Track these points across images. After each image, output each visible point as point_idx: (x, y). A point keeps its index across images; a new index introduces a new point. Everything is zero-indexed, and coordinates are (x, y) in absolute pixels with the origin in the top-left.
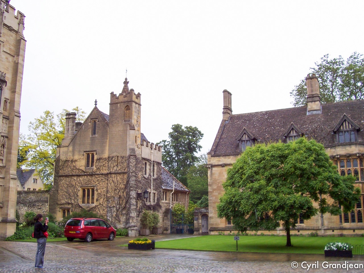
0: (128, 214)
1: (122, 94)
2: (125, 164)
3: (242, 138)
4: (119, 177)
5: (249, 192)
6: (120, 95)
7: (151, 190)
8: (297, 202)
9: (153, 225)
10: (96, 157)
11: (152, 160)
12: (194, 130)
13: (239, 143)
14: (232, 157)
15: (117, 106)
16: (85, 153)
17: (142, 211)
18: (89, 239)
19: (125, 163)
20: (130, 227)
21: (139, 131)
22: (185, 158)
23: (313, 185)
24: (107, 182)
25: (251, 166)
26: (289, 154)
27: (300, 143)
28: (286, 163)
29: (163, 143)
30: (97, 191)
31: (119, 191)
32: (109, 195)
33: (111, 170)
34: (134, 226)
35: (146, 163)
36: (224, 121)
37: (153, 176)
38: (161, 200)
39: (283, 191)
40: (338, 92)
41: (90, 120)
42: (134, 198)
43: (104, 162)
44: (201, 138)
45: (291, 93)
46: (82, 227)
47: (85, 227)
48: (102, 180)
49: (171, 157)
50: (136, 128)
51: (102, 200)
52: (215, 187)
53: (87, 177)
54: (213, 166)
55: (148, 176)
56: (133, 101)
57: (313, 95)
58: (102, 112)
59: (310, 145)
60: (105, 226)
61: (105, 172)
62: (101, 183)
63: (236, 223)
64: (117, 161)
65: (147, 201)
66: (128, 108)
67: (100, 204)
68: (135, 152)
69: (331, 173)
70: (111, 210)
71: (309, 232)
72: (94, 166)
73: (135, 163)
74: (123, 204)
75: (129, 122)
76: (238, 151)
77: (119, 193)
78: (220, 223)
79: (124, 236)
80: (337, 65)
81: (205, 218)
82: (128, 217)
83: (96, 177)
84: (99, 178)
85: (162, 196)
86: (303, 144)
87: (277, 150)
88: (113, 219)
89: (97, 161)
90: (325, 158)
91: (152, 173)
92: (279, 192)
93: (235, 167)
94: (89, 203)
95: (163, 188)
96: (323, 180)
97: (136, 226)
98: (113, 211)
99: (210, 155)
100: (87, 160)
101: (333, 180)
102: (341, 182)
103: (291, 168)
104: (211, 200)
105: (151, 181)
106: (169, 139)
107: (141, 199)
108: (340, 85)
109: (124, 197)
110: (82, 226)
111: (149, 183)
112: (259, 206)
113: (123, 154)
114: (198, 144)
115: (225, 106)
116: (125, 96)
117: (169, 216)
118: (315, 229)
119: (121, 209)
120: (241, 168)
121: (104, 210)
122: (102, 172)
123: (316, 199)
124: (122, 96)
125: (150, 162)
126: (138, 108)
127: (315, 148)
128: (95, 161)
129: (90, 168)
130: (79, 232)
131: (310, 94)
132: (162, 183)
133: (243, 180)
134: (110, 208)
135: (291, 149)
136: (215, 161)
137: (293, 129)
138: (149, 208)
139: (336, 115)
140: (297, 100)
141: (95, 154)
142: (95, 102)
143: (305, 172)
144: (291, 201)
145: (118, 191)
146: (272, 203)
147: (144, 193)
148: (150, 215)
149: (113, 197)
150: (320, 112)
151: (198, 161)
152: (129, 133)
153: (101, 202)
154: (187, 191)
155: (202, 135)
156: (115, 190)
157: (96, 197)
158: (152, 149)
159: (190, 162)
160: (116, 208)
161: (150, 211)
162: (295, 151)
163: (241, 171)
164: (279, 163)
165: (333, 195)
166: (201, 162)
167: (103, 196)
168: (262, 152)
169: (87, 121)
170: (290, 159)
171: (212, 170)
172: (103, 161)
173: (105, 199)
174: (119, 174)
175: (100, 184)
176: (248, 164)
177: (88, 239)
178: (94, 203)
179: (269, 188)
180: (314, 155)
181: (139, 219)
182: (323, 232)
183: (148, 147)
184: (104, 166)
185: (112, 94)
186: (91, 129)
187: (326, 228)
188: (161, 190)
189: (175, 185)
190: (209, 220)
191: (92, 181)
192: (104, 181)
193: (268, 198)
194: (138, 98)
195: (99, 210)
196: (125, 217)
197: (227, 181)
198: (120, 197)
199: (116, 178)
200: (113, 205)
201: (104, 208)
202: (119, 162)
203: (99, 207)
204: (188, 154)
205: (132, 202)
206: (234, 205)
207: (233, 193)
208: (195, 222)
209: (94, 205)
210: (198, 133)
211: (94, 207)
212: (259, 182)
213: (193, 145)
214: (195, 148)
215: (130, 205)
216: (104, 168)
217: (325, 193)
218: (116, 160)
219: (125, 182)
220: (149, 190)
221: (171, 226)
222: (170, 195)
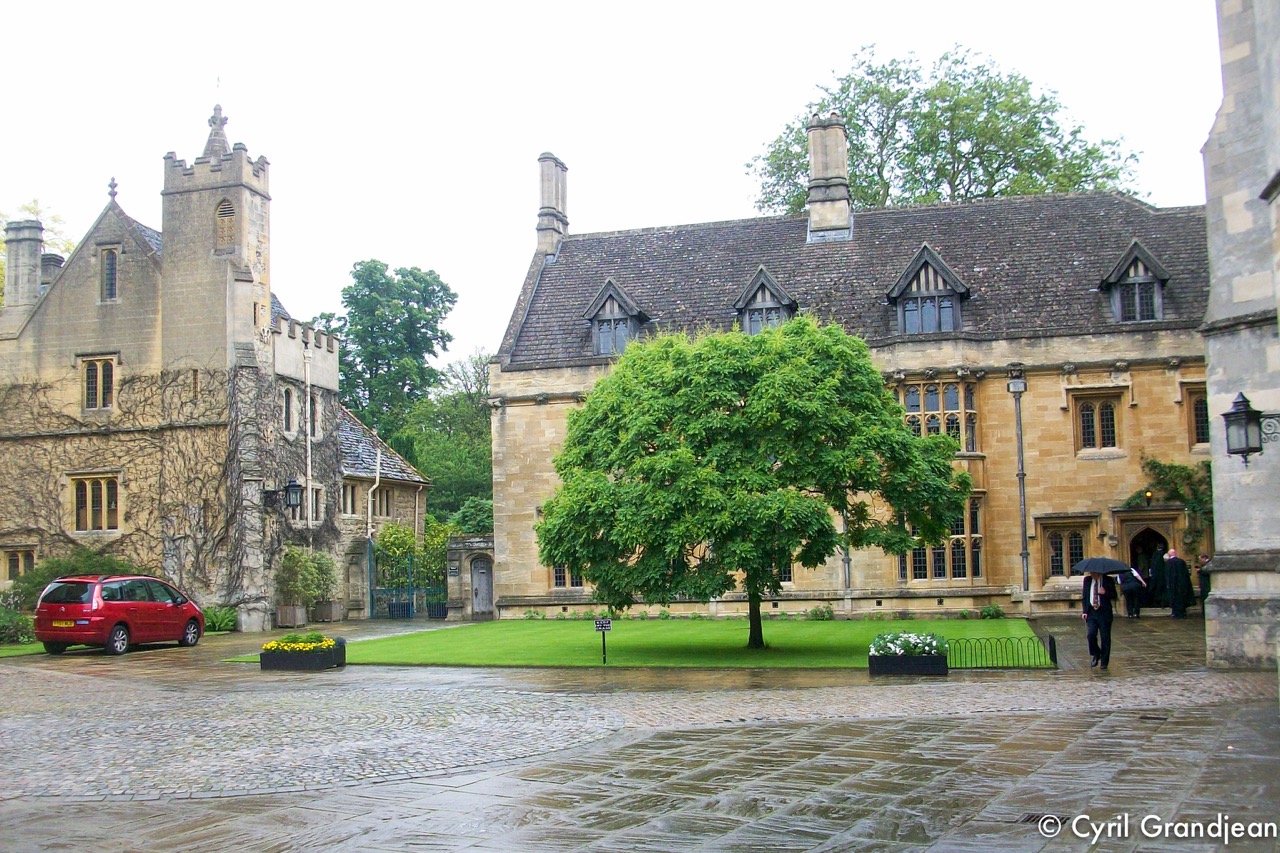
0: (235, 559)
1: (207, 159)
2: (221, 397)
3: (601, 313)
4: (201, 440)
5: (641, 485)
6: (200, 162)
7: (308, 481)
8: (789, 514)
9: (318, 592)
10: (118, 374)
11: (308, 383)
12: (425, 281)
13: (590, 328)
14: (568, 372)
15: (189, 201)
16: (79, 361)
17: (281, 550)
18: (120, 645)
19: (222, 393)
20: (244, 601)
21: (266, 289)
22: (398, 373)
23: (834, 464)
24: (159, 455)
25: (646, 403)
26: (763, 367)
27: (796, 333)
28: (754, 395)
29: (324, 321)
30: (127, 486)
31: (204, 485)
32: (169, 501)
33: (174, 417)
34: (258, 599)
35: (288, 393)
36: (540, 255)
37: (313, 434)
38: (340, 511)
39: (745, 480)
40: (898, 169)
41: (95, 246)
42: (255, 507)
43: (148, 390)
44: (451, 309)
45: (748, 166)
46: (95, 607)
47: (105, 604)
48: (142, 449)
49: (351, 369)
50: (256, 276)
51: (144, 515)
52: (515, 469)
53: (90, 440)
54: (507, 401)
55: (296, 434)
56: (242, 185)
57: (827, 180)
58: (135, 221)
59: (829, 341)
60: (170, 601)
61: (154, 423)
62: (141, 459)
63: (601, 580)
64: (192, 386)
65: (294, 517)
66: (227, 208)
67: (138, 530)
68: (254, 354)
69: (889, 428)
70: (178, 548)
71: (810, 607)
72: (111, 403)
73: (254, 392)
74: (216, 526)
75: (231, 257)
76: (589, 354)
77: (204, 492)
78: (529, 583)
79: (226, 630)
80: (900, 82)
81: (482, 568)
82: (236, 569)
83: (120, 441)
84: (132, 444)
85: (342, 500)
86: (806, 338)
87: (727, 353)
88: (184, 576)
89: (122, 385)
90: (870, 382)
91: (309, 425)
92: (734, 484)
93: (593, 406)
94: (101, 528)
95: (346, 473)
96: (865, 448)
97: (263, 598)
98: (183, 553)
99: (499, 365)
100: (88, 383)
101: (892, 450)
102: (916, 454)
103: (769, 410)
104: (500, 510)
105: (306, 451)
106: (343, 311)
107: (275, 511)
108: (905, 147)
109: (221, 505)
110: (97, 603)
111: (299, 457)
112: (673, 528)
113: (212, 363)
114: (440, 327)
115: (547, 205)
116: (216, 168)
117: (366, 564)
118: (825, 597)
119: (210, 544)
120: (613, 410)
121: (151, 549)
122: (142, 423)
123: (841, 506)
124: (207, 168)
125: (303, 387)
126: (259, 208)
127: (843, 351)
128: (116, 387)
129: (99, 411)
130: (87, 622)
131: (820, 176)
132: (339, 456)
133: (621, 445)
134: (174, 541)
135: (768, 354)
136: (513, 384)
137: (763, 287)
138: (302, 538)
139: (896, 246)
140: (768, 190)
141: (114, 363)
142: (110, 186)
143: (812, 423)
144: (770, 512)
145: (198, 484)
146: (713, 518)
147: (286, 489)
148: (306, 562)
149: (183, 505)
150: (848, 236)
151: (439, 382)
152: (233, 292)
153: (142, 523)
154: (419, 482)
155: (452, 298)
156: (189, 482)
157: (122, 507)
158: (306, 347)
159: (413, 387)
160: (195, 540)
161: (305, 548)
162: (783, 358)
163: (612, 418)
164: (734, 396)
165: (891, 493)
166: (448, 385)
167: (147, 505)
168: (679, 359)
169: (85, 253)
170: (768, 382)
171: (503, 413)
172: (145, 385)
173: (156, 513)
174: (203, 428)
175: (135, 464)
176: (636, 395)
177: (118, 644)
178: (116, 528)
179: (703, 473)
180: (839, 374)
181: (272, 573)
182: (848, 604)
183: (294, 338)
184: (149, 402)
185: (169, 156)
186: (99, 277)
187: (856, 594)
188: (339, 479)
189: (381, 463)
190: (496, 573)
191: (108, 455)
192: (150, 455)
193: (700, 502)
194: (261, 174)
195: (136, 549)
196: (224, 570)
197: (569, 448)
198: (206, 505)
199: (190, 444)
200: (182, 532)
201: (153, 544)
202: (199, 390)
203: (134, 538)
204: (408, 361)
205: (248, 522)
206: (594, 523)
207: (591, 486)
208: (451, 580)
209: (117, 534)
210: (439, 291)
211: (114, 542)
212: (670, 453)
213: (423, 330)
214: (430, 340)
215: (242, 531)
216: (147, 409)
217: (868, 486)
218: (188, 381)
219: (223, 453)
220: (301, 481)
221: (372, 597)
222: (366, 496)
